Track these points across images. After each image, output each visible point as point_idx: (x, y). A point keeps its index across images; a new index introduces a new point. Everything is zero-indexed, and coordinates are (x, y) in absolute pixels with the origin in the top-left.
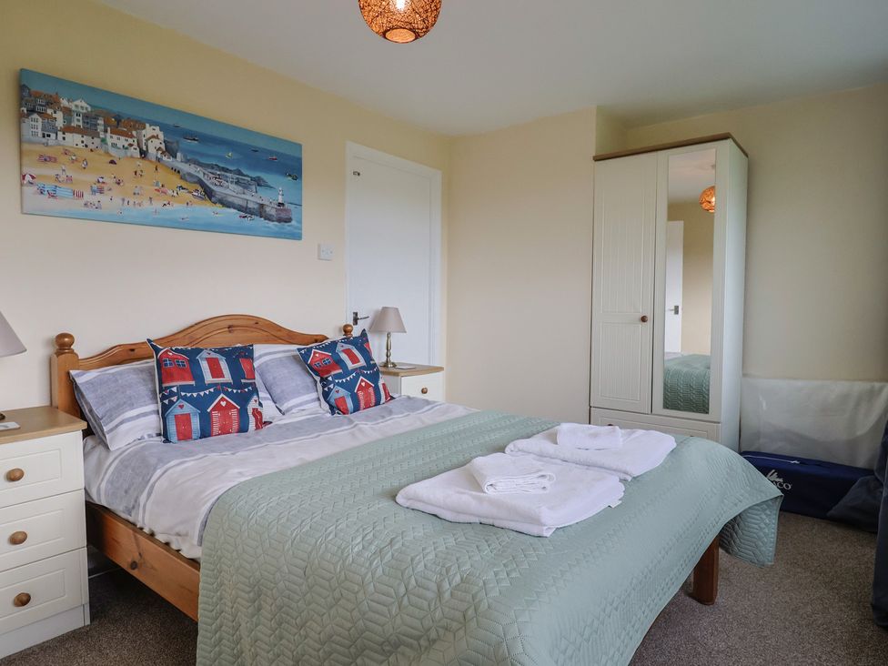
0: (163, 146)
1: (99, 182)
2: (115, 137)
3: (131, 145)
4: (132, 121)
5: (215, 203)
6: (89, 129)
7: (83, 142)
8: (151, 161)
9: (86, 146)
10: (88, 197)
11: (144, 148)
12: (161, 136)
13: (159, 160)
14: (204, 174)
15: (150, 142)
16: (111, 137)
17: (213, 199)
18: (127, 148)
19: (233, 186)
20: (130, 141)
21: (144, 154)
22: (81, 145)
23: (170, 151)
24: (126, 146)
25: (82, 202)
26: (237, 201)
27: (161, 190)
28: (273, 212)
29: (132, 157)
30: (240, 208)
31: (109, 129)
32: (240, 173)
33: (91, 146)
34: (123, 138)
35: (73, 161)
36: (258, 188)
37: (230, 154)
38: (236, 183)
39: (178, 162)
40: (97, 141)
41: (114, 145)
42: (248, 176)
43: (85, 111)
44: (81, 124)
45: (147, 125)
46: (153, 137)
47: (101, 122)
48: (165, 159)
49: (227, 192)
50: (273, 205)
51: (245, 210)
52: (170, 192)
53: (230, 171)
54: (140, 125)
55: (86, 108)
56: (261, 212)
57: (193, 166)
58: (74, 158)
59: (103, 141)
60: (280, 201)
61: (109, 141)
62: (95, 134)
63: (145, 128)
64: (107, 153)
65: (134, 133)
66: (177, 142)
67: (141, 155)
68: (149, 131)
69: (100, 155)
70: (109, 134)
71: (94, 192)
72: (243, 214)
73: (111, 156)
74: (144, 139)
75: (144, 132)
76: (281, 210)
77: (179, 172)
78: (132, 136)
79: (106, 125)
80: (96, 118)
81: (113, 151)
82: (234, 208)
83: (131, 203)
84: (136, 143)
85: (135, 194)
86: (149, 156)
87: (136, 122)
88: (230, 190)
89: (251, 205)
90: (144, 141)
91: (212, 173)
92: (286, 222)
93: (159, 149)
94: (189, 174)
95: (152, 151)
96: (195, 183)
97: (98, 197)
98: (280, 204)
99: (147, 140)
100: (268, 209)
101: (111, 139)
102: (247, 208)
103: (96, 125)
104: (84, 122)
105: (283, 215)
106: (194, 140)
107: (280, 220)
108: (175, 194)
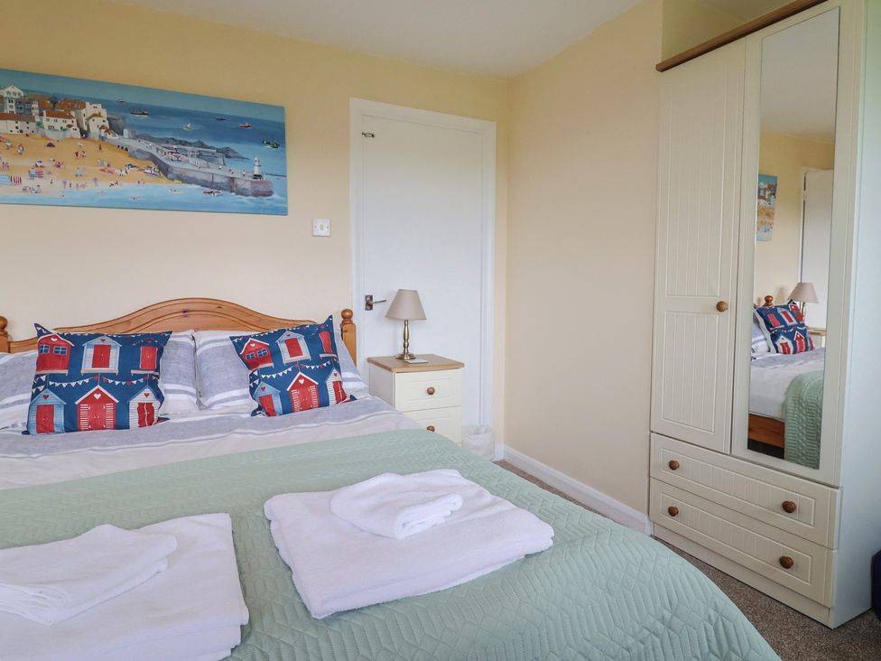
0: (107, 124)
1: (37, 166)
2: (52, 119)
3: (70, 126)
4: (70, 101)
5: (173, 180)
6: (23, 113)
7: (17, 128)
8: (93, 141)
9: (21, 131)
10: (26, 182)
11: (85, 128)
12: (104, 113)
13: (102, 139)
14: (158, 149)
15: (91, 120)
16: (48, 120)
17: (170, 176)
18: (65, 130)
19: (192, 160)
20: (69, 122)
21: (85, 134)
22: (15, 131)
23: (115, 128)
24: (65, 127)
25: (20, 187)
26: (200, 176)
27: (107, 170)
28: (248, 186)
29: (72, 138)
30: (204, 184)
31: (44, 112)
32: (202, 145)
33: (25, 132)
34: (60, 120)
35: (8, 148)
36: (226, 159)
37: (189, 126)
38: (198, 156)
39: (126, 139)
40: (32, 125)
41: (51, 128)
42: (214, 148)
43: (17, 97)
44: (14, 110)
45: (87, 104)
46: (95, 115)
47: (35, 105)
48: (110, 137)
49: (188, 166)
50: (246, 178)
51: (211, 185)
52: (118, 171)
53: (190, 144)
54: (79, 104)
55: (19, 94)
56: (231, 186)
57: (143, 141)
58: (9, 144)
59: (39, 124)
60: (257, 172)
61: (46, 124)
62: (30, 119)
63: (84, 107)
64: (44, 137)
65: (73, 113)
66: (123, 118)
67: (82, 134)
68: (89, 109)
69: (37, 139)
70: (45, 117)
71: (32, 177)
72: (208, 190)
73: (48, 139)
74: (84, 119)
75: (83, 111)
76: (256, 183)
77: (127, 149)
78: (70, 117)
79: (41, 107)
80: (30, 102)
81: (50, 134)
82: (197, 183)
83: (74, 184)
84: (75, 123)
85: (77, 176)
86: (91, 136)
87: (75, 101)
88: (190, 164)
89: (217, 180)
90: (84, 121)
91: (168, 148)
92: (264, 195)
93: (103, 127)
94: (139, 151)
95: (94, 130)
96: (147, 159)
97: (37, 181)
98: (256, 177)
99: (88, 119)
100: (239, 183)
101: (47, 122)
102: (212, 183)
103: (30, 110)
104: (17, 108)
105: (261, 188)
106: (144, 114)
107: (256, 194)
108: (123, 173)
